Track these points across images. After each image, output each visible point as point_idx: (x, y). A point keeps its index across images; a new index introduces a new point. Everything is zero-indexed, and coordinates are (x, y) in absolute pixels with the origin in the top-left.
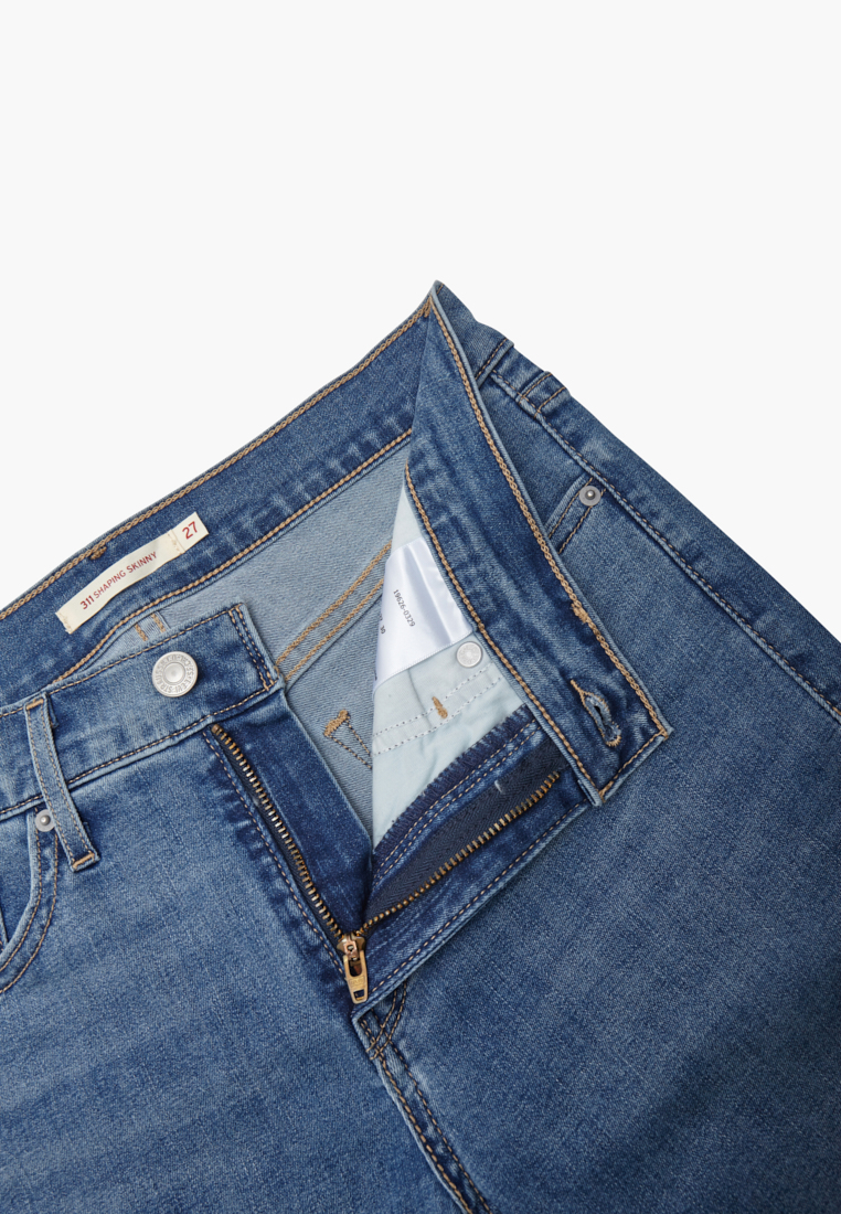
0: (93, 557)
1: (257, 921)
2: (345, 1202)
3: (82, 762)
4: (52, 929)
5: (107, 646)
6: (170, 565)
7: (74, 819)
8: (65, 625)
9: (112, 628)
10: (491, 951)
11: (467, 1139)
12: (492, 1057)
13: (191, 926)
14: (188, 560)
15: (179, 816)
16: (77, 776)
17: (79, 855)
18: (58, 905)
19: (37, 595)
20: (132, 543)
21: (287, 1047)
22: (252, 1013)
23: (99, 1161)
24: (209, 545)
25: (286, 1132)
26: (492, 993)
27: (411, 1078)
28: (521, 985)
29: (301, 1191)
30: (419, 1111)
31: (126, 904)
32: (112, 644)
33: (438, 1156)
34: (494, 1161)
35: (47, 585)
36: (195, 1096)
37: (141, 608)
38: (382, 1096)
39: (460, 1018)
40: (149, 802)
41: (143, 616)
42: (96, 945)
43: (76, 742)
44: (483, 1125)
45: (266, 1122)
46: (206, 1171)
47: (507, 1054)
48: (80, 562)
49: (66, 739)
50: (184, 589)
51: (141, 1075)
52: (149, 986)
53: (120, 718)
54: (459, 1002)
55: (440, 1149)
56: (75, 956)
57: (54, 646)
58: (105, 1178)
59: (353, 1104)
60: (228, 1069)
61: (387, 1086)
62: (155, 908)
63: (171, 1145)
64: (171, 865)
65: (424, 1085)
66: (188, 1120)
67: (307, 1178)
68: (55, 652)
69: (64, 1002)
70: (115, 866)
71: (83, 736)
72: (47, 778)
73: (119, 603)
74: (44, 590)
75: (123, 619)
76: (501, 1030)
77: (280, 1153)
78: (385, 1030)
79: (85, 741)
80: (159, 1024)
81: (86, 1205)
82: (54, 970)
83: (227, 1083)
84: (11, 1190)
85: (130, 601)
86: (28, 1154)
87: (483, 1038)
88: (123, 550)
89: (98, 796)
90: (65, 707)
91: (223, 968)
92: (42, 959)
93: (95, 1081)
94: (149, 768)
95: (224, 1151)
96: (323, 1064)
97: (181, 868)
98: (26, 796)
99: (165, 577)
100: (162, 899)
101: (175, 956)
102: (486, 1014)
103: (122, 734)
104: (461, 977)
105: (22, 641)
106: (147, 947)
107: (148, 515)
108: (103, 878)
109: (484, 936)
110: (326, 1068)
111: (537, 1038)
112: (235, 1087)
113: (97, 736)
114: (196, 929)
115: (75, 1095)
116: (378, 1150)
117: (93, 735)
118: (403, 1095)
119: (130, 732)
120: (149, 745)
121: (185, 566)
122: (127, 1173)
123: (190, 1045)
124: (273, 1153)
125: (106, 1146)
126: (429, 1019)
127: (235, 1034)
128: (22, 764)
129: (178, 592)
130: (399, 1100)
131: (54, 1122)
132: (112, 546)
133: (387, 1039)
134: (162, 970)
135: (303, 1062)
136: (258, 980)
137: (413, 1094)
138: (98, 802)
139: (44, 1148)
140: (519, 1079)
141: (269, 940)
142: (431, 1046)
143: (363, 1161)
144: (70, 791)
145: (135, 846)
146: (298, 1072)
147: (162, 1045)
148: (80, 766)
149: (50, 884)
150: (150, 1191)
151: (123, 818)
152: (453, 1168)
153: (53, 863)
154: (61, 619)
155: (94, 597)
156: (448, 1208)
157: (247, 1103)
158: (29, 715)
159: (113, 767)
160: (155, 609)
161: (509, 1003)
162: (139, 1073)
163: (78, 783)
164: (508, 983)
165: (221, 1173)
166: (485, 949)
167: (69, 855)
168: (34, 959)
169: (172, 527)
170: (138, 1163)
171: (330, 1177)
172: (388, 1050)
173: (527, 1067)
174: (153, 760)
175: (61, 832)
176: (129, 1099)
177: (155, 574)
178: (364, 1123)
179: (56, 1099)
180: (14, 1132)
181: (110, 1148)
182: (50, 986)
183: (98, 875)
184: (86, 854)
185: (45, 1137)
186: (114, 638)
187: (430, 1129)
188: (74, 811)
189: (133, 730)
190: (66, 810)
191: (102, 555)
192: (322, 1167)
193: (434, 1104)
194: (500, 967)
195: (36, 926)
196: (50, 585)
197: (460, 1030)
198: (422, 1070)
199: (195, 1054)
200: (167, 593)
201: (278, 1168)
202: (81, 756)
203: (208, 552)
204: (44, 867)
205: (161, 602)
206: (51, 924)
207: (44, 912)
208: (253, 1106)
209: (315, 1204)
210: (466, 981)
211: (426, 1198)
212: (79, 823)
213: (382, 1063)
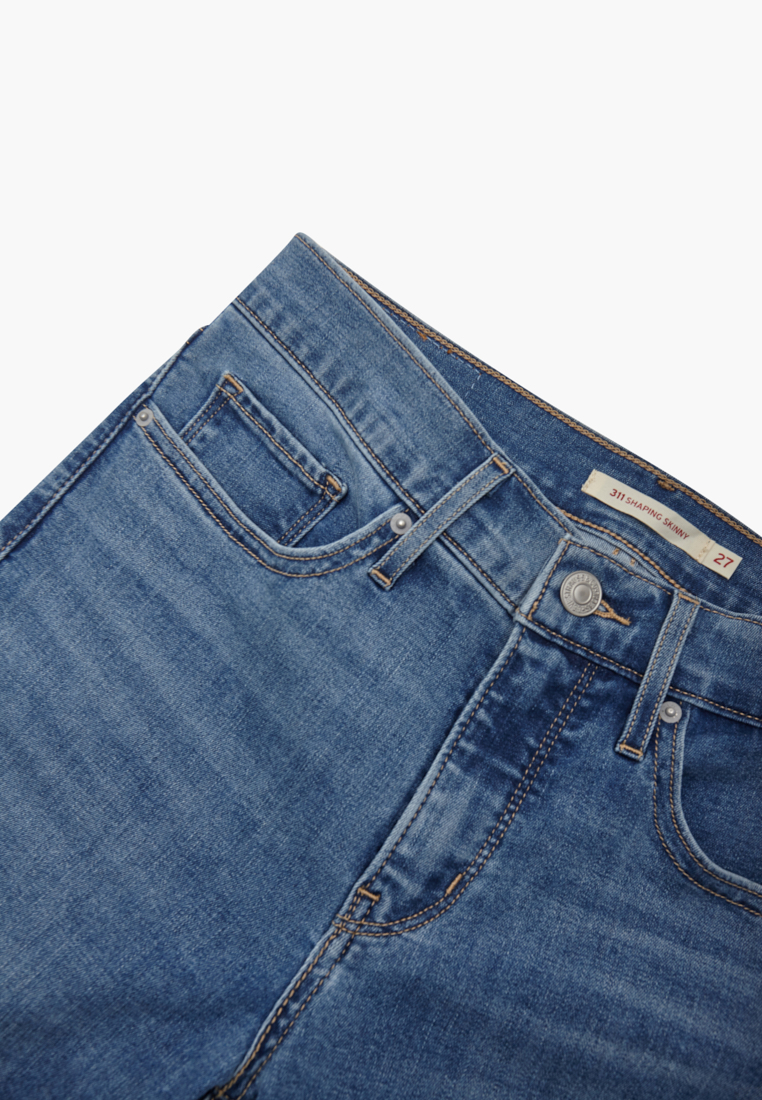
0: (660, 482)
1: (402, 765)
2: (198, 941)
3: (467, 539)
4: (315, 580)
5: (587, 529)
6: (683, 555)
7: (415, 554)
8: (587, 482)
9: (606, 528)
10: (467, 1011)
11: (300, 1047)
12: (376, 1043)
13: (368, 701)
14: (695, 569)
15: (453, 649)
16: (453, 539)
17: (384, 571)
18: (336, 575)
19: (604, 447)
20: (687, 512)
21: (309, 839)
22: (321, 795)
23: (160, 701)
24: (717, 584)
25: (237, 863)
26: (431, 1022)
27: (330, 970)
28: (447, 1047)
29: (192, 896)
30: (306, 989)
31: (362, 633)
32: (591, 534)
33: (277, 1022)
34: (294, 1083)
35: (616, 452)
36: (240, 767)
37: (635, 546)
38: (304, 947)
39: (397, 999)
40: (454, 616)
41: (630, 552)
42: (318, 626)
43: (483, 524)
44: (318, 1057)
45: (239, 841)
46: (180, 800)
47: (384, 1056)
48: (651, 473)
49: (481, 513)
50: (667, 577)
51: (239, 712)
52: (304, 689)
53: (518, 556)
54: (411, 993)
55: (283, 1023)
56: (301, 611)
57: (564, 480)
58: (149, 713)
59: (286, 921)
60: (270, 790)
61: (316, 948)
62: (369, 661)
63: (192, 761)
64: (411, 660)
65: (330, 984)
66: (218, 768)
67: (204, 897)
68: (559, 483)
69: (261, 617)
70: (388, 608)
71: (490, 528)
72: (441, 512)
73: (630, 524)
74: (610, 451)
75: (619, 535)
76: (401, 1042)
77: (217, 864)
78: (361, 926)
79: (487, 533)
80: (279, 712)
81: (123, 704)
82: (283, 598)
83: (260, 793)
84: (115, 635)
85: (637, 534)
86: (148, 639)
87: (388, 1026)
88: (677, 506)
89: (442, 566)
90: (508, 496)
91: (346, 748)
92: (288, 583)
93: (222, 673)
94: (482, 601)
95: (200, 811)
96: (307, 878)
97: (413, 670)
98: (417, 496)
99: (671, 555)
100: (380, 664)
101: (337, 699)
102: (410, 1022)
103: (505, 565)
104: (434, 989)
105: (557, 449)
106: (335, 672)
107: (719, 515)
108: (374, 600)
109: (478, 1000)
110: (304, 882)
111: (408, 1081)
112: (259, 802)
113: (496, 542)
114: (368, 707)
115: (206, 660)
116: (255, 960)
117: (496, 538)
118: (314, 967)
119: (509, 573)
120: (502, 592)
121: (688, 569)
122: (158, 730)
123: (275, 747)
124: (214, 857)
125: (174, 703)
126: (386, 969)
127: (298, 786)
128: (442, 478)
129: (662, 572)
130: (309, 966)
131: (180, 652)
132: (678, 496)
133: (354, 931)
134: (322, 694)
135: (302, 859)
136: (350, 787)
137: (317, 976)
138: (437, 568)
139: (157, 651)
140: (367, 1078)
141: (392, 784)
142: (364, 977)
143: (240, 948)
144: (438, 540)
145: (413, 620)
146: (291, 858)
147: (266, 721)
148: (462, 538)
149: (350, 557)
150: (151, 756)
151: (431, 597)
152: (272, 1042)
153: (369, 550)
154: (591, 477)
155: (625, 499)
156: (239, 1051)
157: (249, 818)
158: (489, 465)
159: (474, 570)
160: (640, 560)
161: (427, 1042)
162: (241, 709)
163: (446, 542)
164: (444, 1035)
165: (182, 814)
166: (467, 1004)
167: (382, 562)
168: (286, 576)
169: (717, 542)
170: (169, 736)
171: (214, 919)
172: (345, 936)
173: (380, 1081)
174: (491, 602)
175: (399, 546)
176: (219, 709)
177: (670, 546)
178: (276, 938)
179: (198, 646)
180: (161, 620)
181: (174, 708)
182: (269, 599)
183: (374, 595)
184: (388, 577)
185: (167, 649)
186: (598, 534)
187: (295, 1006)
188: (421, 550)
189: (512, 574)
190: (420, 542)
191: (665, 489)
192: (220, 909)
193: (317, 1000)
194: (456, 1023)
195: (311, 565)
196: (617, 454)
197: (387, 1002)
198: (341, 977)
199: (271, 754)
200: (657, 564)
201: (202, 867)
202: (471, 535)
203: (711, 586)
204: (364, 544)
205: (648, 562)
206: (319, 577)
207: (326, 565)
208: (248, 824)
209: (186, 913)
210: (431, 995)
211: (240, 1025)
212: (413, 559)
213: (333, 934)
